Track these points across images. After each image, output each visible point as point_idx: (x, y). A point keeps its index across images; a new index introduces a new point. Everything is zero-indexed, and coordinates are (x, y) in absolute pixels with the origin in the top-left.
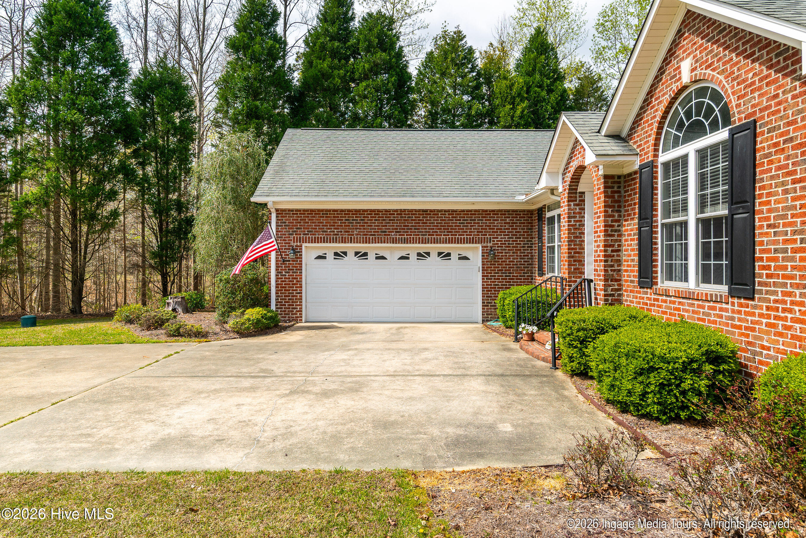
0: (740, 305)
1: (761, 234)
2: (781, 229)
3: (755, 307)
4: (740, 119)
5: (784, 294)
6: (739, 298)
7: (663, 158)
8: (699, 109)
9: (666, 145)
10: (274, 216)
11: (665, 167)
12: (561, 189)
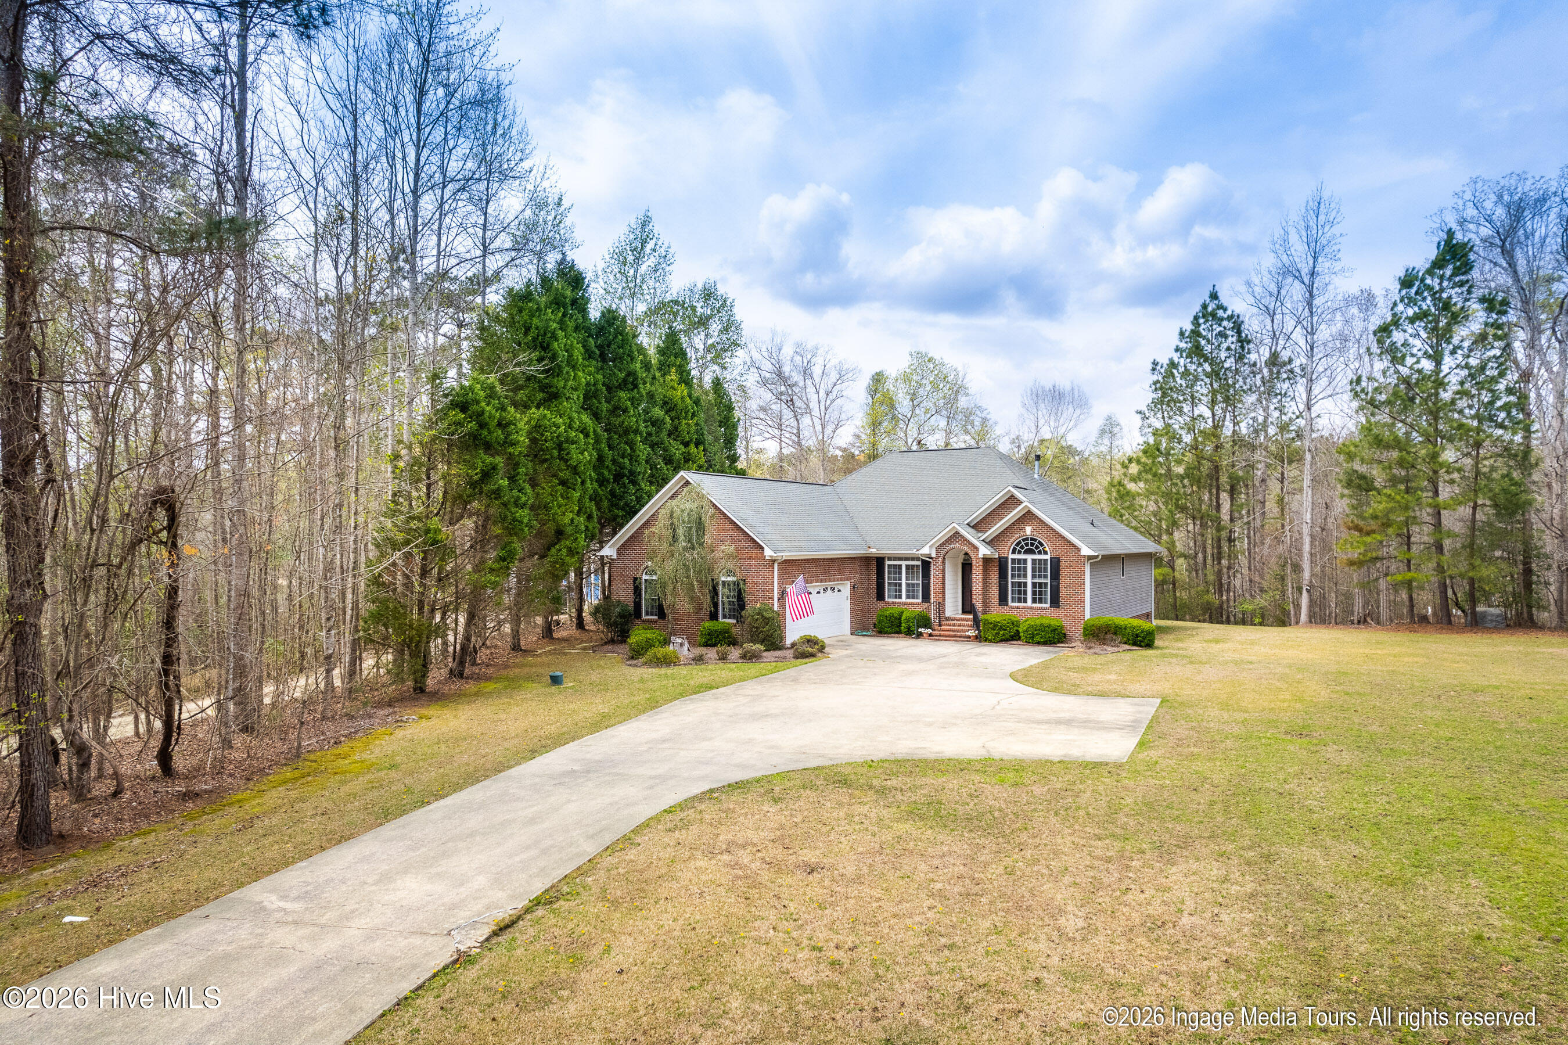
0: (1054, 610)
1: (1061, 589)
3: (1060, 610)
4: (1054, 555)
6: (1054, 608)
7: (1011, 556)
8: (1032, 544)
9: (1014, 552)
10: (776, 565)
11: (1013, 560)
12: (934, 555)
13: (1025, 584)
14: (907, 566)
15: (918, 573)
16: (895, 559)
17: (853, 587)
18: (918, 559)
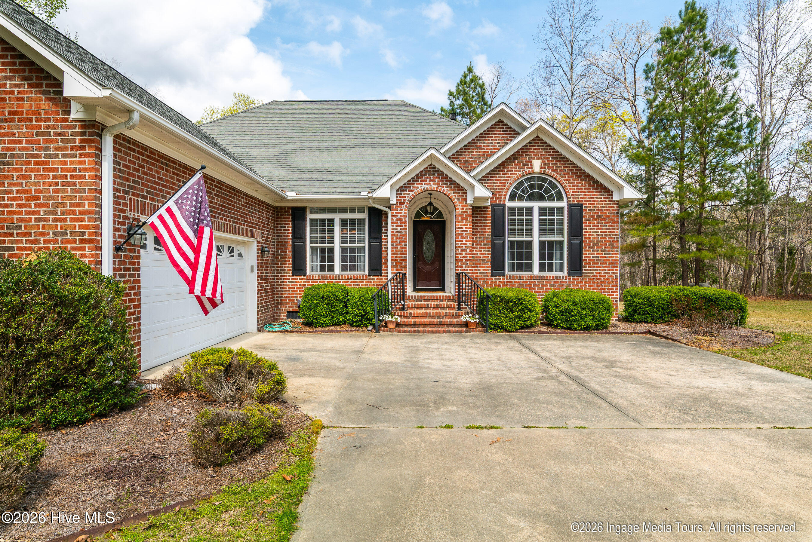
0: (573, 279)
1: (585, 250)
2: (595, 249)
3: (583, 279)
4: (574, 201)
5: (597, 273)
6: (573, 276)
7: (509, 204)
8: (540, 187)
9: (512, 198)
11: (512, 210)
12: (394, 202)
13: (529, 244)
14: (344, 222)
15: (362, 231)
16: (322, 210)
17: (261, 251)
18: (361, 210)
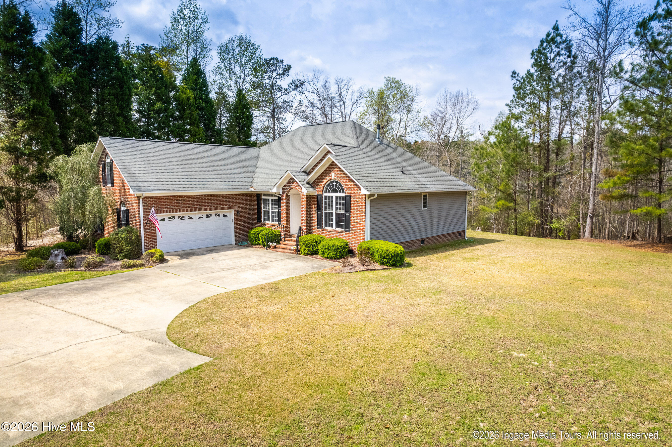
1: (351, 219)
2: (355, 219)
3: (351, 233)
4: (347, 194)
5: (356, 231)
6: (347, 232)
7: (325, 194)
8: (336, 186)
9: (326, 191)
10: (141, 200)
11: (325, 197)
12: (281, 193)
13: (332, 214)
14: (272, 200)
15: (276, 205)
16: (266, 195)
